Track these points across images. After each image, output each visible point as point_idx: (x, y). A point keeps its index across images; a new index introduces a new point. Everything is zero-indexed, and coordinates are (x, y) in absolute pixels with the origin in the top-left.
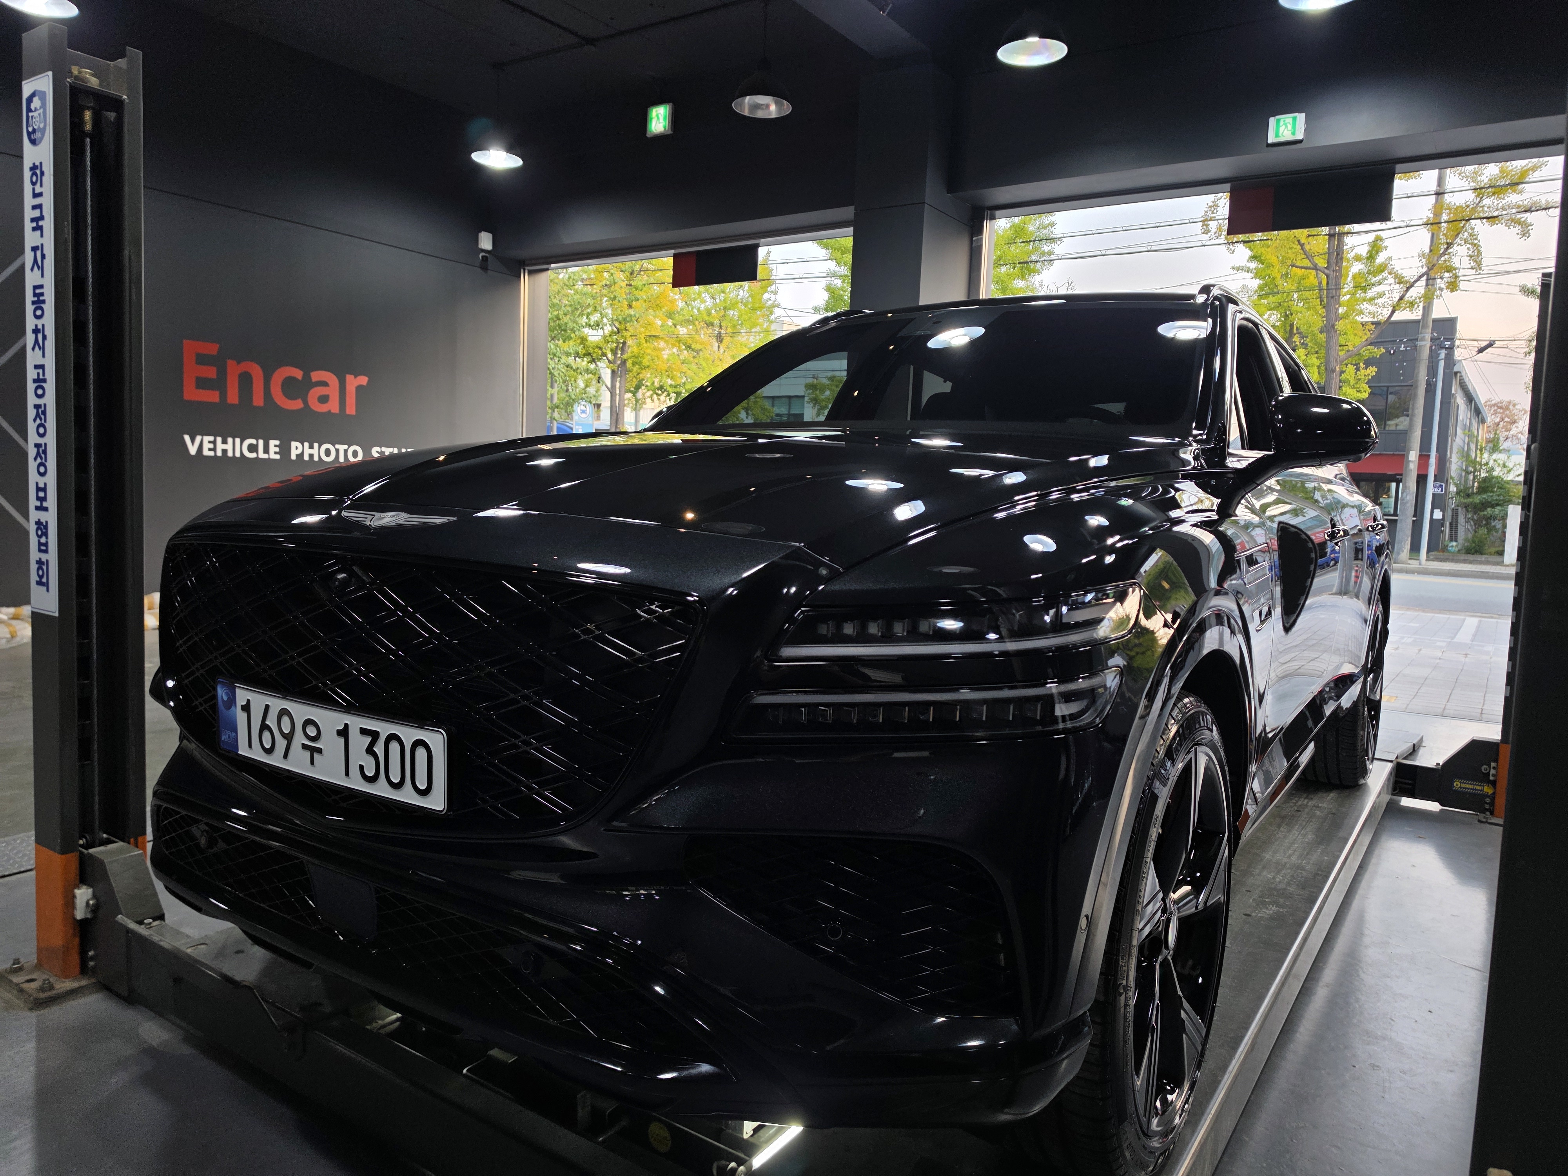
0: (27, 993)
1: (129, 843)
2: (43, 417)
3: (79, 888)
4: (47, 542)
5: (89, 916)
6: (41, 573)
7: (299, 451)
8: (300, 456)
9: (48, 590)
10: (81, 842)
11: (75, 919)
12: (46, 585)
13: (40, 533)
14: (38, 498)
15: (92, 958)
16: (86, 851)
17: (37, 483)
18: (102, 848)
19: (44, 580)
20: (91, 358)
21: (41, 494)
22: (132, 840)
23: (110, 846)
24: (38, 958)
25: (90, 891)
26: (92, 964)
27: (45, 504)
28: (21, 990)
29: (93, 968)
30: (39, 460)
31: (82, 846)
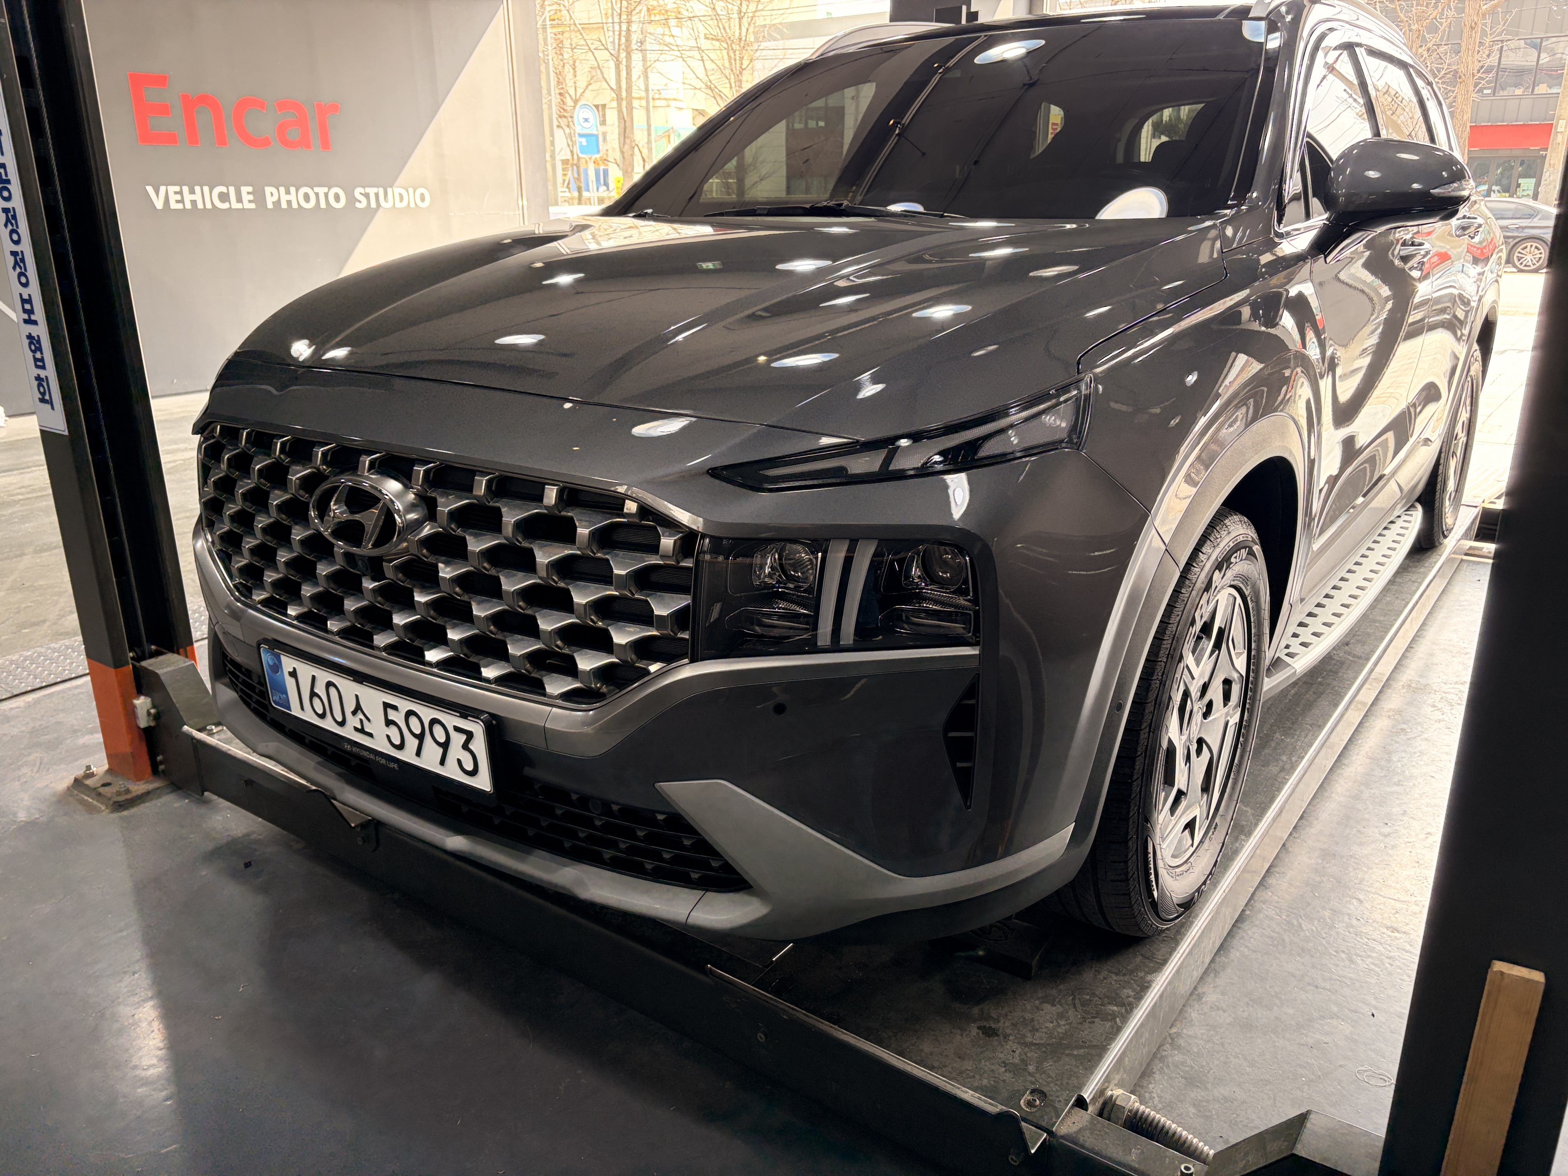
0: (104, 796)
1: (178, 653)
2: (13, 222)
3: (137, 698)
4: (43, 357)
5: (152, 724)
6: (42, 390)
7: (275, 198)
8: (277, 203)
9: (53, 408)
10: (131, 654)
11: (139, 728)
12: (50, 402)
13: (33, 347)
14: (25, 311)
15: (161, 763)
16: (137, 664)
17: (21, 295)
18: (153, 660)
19: (47, 397)
20: (52, 151)
21: (28, 307)
22: (181, 650)
23: (161, 658)
24: (109, 763)
25: (149, 700)
26: (162, 767)
27: (33, 317)
28: (100, 794)
29: (163, 771)
30: (18, 270)
31: (132, 659)
